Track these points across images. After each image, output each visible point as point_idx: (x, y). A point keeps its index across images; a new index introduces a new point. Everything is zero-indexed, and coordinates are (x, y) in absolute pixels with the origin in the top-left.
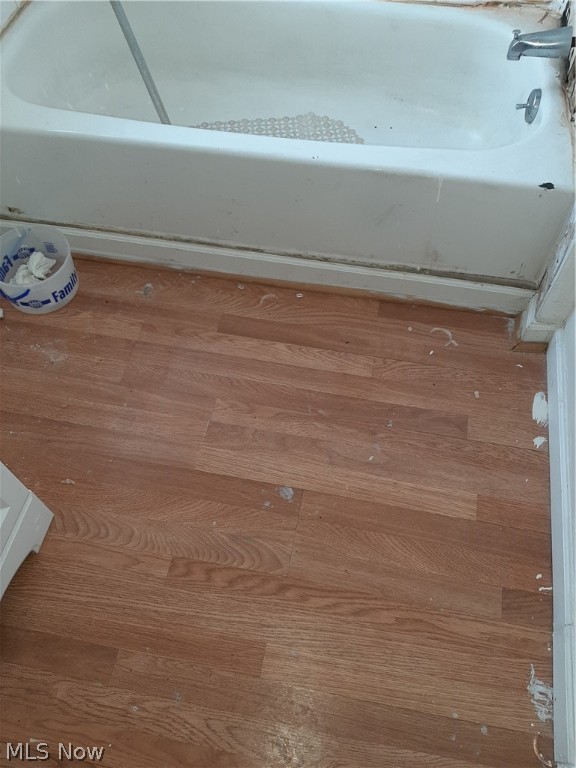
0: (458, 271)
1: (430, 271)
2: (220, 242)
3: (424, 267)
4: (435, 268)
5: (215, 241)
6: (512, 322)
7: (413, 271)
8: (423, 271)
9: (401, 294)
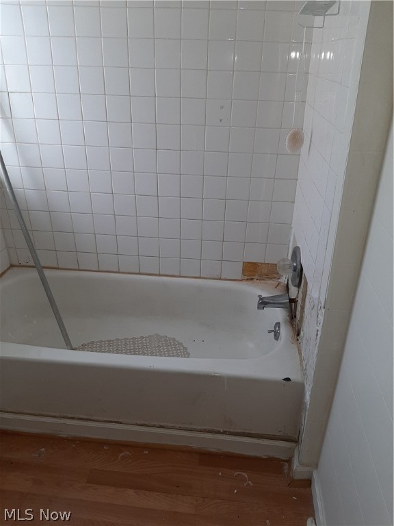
0: (247, 431)
1: (229, 432)
2: (93, 418)
3: (225, 430)
4: (232, 430)
5: (90, 417)
6: (286, 466)
7: (218, 432)
8: (224, 433)
9: (213, 448)
